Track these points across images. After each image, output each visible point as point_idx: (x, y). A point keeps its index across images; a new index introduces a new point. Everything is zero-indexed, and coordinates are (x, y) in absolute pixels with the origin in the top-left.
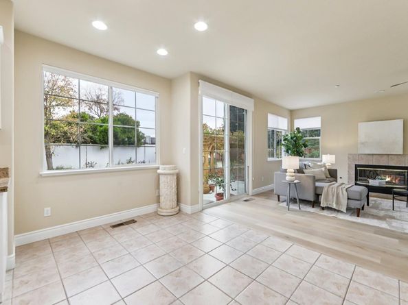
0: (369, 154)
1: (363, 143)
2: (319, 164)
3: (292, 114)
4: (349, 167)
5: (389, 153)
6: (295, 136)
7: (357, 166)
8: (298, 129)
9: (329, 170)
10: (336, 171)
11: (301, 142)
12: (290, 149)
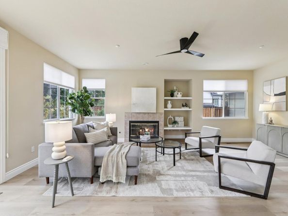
0: (138, 113)
1: (134, 104)
2: (102, 123)
3: (80, 73)
4: (126, 123)
5: (149, 112)
6: (81, 95)
7: (131, 122)
8: (85, 88)
9: (112, 129)
10: (116, 129)
11: (88, 102)
12: (76, 108)
